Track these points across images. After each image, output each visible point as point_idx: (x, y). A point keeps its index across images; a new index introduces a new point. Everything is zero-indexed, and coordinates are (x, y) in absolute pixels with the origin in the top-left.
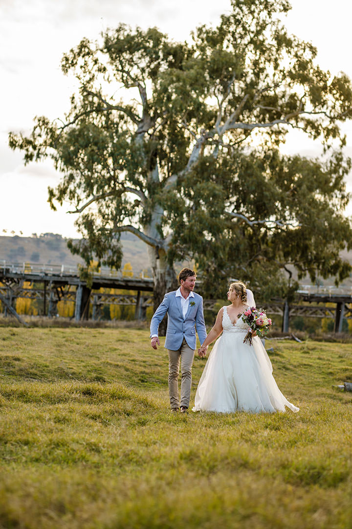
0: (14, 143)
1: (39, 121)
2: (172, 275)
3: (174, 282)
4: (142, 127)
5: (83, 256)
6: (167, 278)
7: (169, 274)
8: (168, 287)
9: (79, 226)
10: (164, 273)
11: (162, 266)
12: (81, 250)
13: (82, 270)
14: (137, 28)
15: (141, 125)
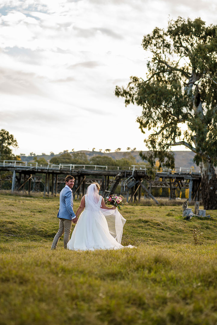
0: (118, 93)
1: (133, 79)
2: (212, 172)
3: (213, 176)
4: (191, 80)
5: (149, 161)
6: (209, 173)
7: (210, 171)
8: (209, 179)
9: (147, 142)
10: (207, 171)
11: (206, 166)
12: (148, 157)
13: (149, 169)
14: (188, 19)
15: (191, 79)
